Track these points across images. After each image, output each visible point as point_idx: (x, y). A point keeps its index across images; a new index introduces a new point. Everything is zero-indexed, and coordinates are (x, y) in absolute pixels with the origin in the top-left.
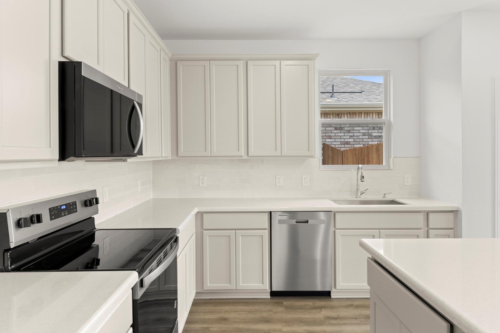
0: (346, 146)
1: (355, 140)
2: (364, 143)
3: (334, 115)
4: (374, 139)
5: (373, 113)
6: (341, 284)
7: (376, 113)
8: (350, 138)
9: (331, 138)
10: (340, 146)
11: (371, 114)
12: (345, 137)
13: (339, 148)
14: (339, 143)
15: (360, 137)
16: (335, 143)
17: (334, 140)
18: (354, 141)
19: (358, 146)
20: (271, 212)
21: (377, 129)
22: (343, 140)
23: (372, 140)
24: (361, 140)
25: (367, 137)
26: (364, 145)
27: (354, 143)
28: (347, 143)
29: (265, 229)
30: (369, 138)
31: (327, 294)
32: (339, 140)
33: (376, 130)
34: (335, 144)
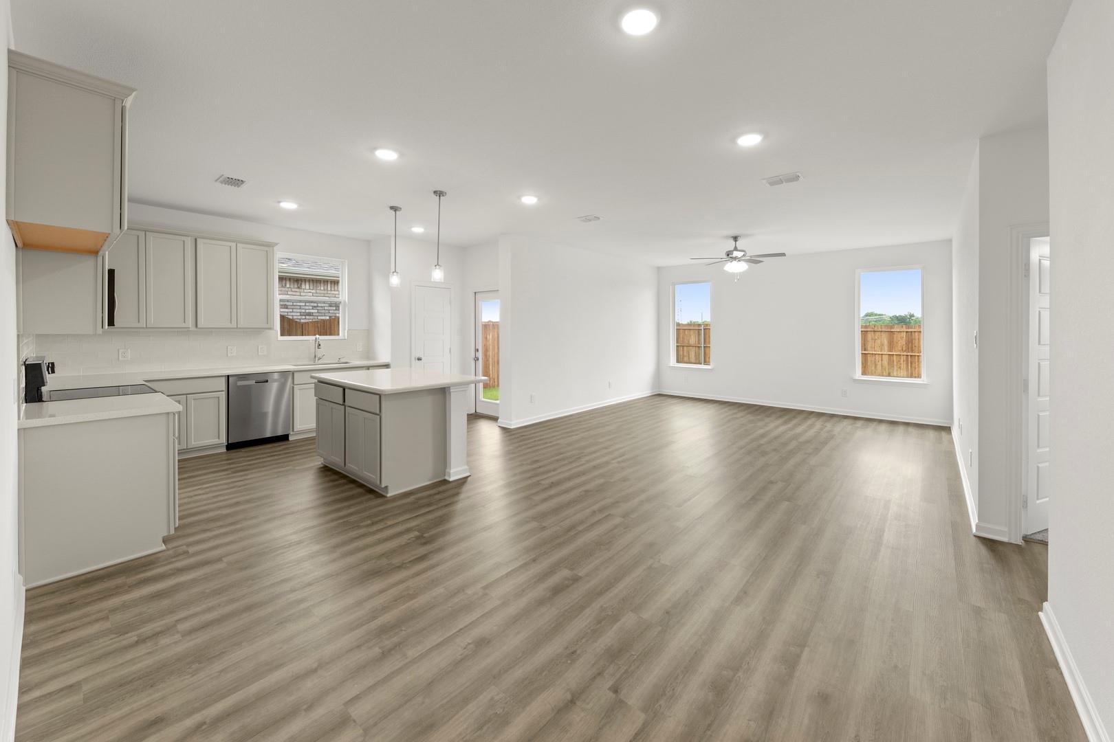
0: (307, 317)
3: (292, 280)
6: (299, 426)
9: (287, 308)
10: (299, 317)
12: (307, 308)
13: (298, 320)
14: (299, 314)
15: (326, 308)
16: (293, 314)
17: (291, 310)
18: (318, 312)
19: (323, 318)
20: (228, 376)
22: (303, 311)
24: (327, 311)
25: (334, 308)
26: (330, 317)
27: (317, 314)
28: (310, 314)
29: (223, 391)
31: (285, 438)
32: (298, 311)
34: (295, 315)
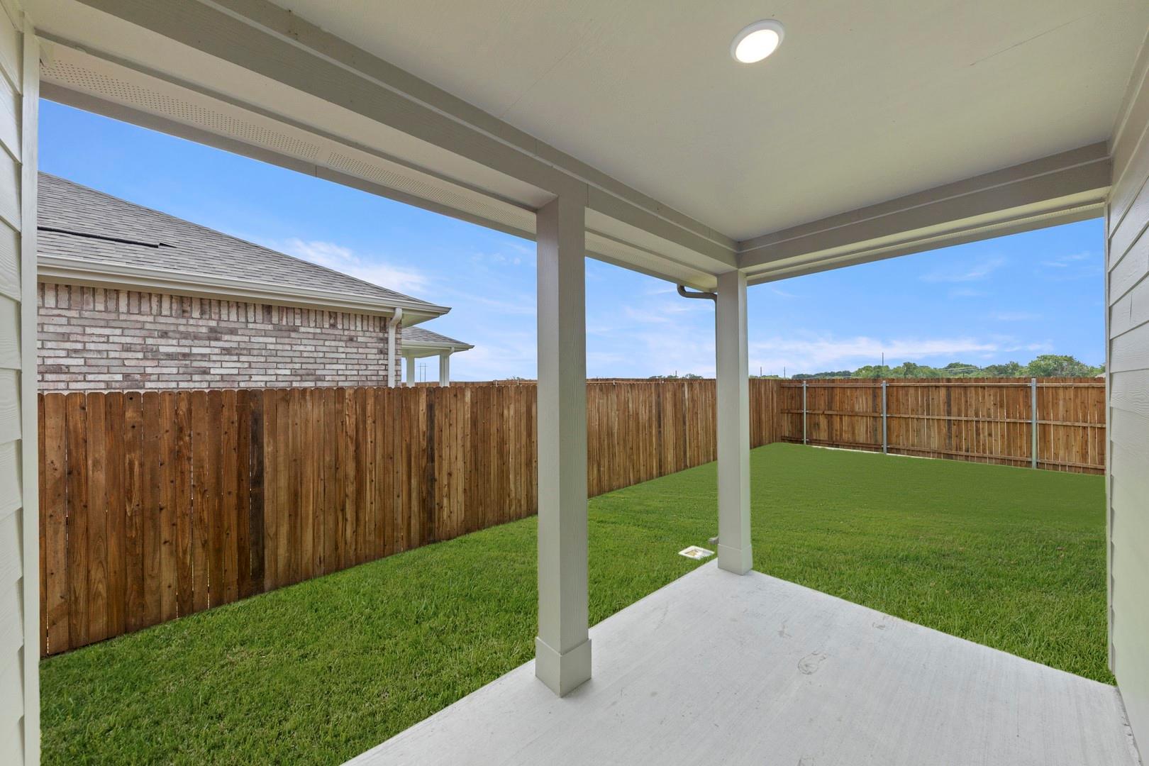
1: (90, 362)
2: (124, 370)
4: (164, 362)
5: (161, 296)
7: (171, 297)
8: (68, 356)
11: (155, 300)
15: (113, 355)
18: (86, 365)
21: (178, 336)
23: (157, 364)
24: (116, 362)
25: (140, 355)
26: (126, 375)
30: (145, 358)
33: (173, 339)
